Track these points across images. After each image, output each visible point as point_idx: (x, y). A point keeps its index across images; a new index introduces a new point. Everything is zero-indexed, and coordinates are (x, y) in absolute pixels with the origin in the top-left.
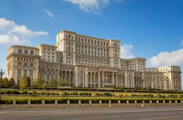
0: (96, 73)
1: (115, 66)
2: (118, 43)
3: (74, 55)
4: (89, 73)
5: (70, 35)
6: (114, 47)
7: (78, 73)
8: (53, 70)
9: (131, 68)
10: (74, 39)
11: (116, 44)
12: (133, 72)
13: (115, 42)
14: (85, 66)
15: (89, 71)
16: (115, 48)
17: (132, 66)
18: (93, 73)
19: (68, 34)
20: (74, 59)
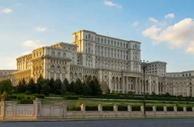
0: (121, 78)
1: (135, 70)
2: (138, 45)
3: (94, 57)
4: (113, 78)
5: (89, 35)
6: (134, 50)
7: (102, 78)
8: (76, 74)
9: (150, 72)
10: (94, 40)
11: (136, 45)
12: (157, 78)
13: (135, 44)
14: (109, 70)
15: (113, 76)
16: (136, 51)
17: (152, 71)
18: (117, 78)
19: (87, 34)
20: (94, 62)
